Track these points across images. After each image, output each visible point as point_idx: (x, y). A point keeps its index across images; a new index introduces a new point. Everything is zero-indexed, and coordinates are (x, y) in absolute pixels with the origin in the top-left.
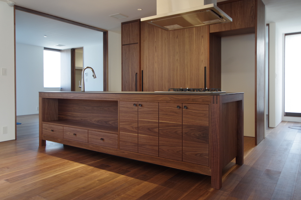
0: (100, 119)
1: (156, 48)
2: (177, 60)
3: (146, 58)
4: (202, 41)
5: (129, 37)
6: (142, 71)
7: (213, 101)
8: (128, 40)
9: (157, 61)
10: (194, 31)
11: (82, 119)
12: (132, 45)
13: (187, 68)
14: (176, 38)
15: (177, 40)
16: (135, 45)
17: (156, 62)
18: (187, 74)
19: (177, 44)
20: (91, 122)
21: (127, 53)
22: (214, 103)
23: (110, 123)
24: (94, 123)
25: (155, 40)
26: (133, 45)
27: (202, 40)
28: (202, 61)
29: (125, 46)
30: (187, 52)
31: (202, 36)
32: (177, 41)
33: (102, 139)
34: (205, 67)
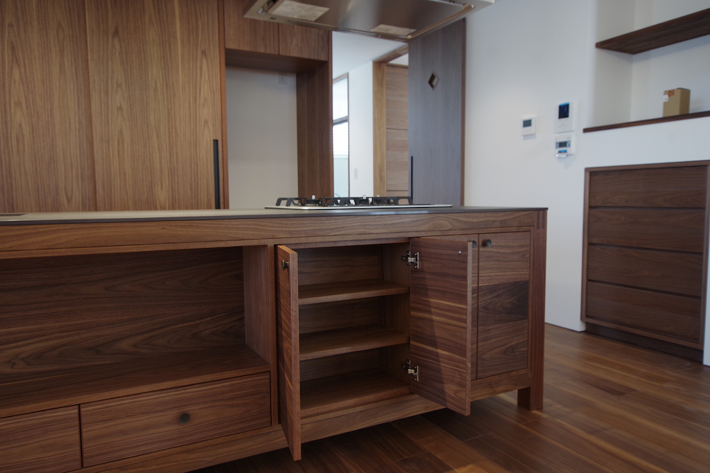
1: (13, 48)
2: (120, 108)
4: (205, 67)
7: (538, 223)
9: (23, 100)
13: (158, 137)
14: (113, 37)
17: (18, 104)
18: (158, 155)
19: (117, 55)
22: (538, 228)
27: (204, 61)
28: (206, 122)
30: (156, 90)
31: (204, 53)
32: (118, 47)
33: (184, 418)
34: (216, 142)
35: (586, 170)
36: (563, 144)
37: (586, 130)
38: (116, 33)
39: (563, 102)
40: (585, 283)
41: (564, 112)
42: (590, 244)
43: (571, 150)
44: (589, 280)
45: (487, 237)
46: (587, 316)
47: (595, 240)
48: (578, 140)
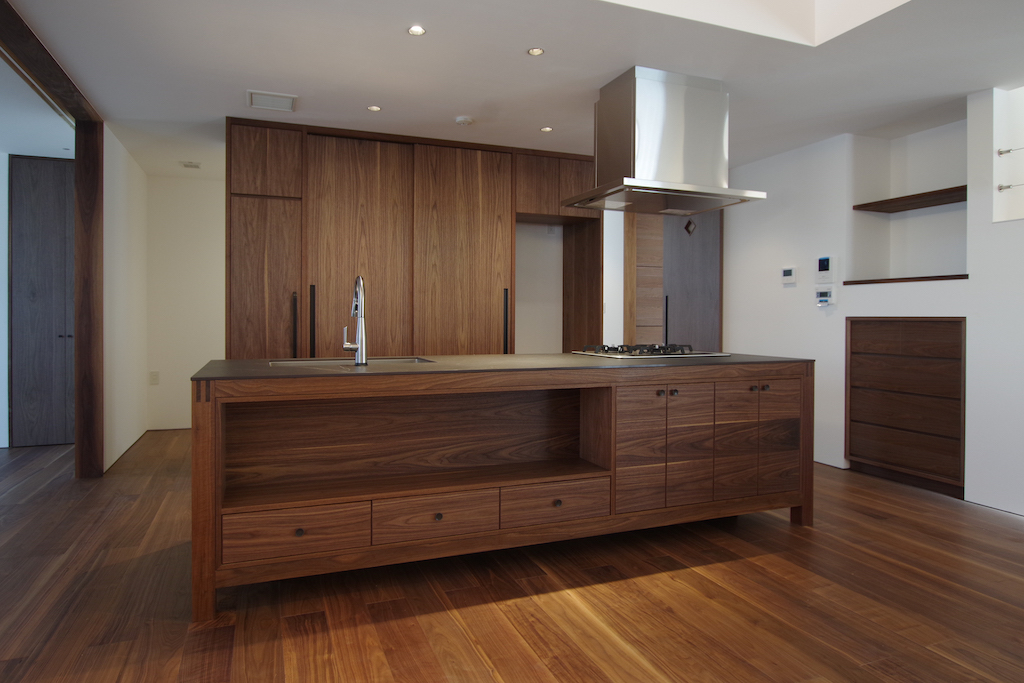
0: (462, 449)
1: (363, 223)
2: (435, 266)
3: (328, 248)
4: (499, 229)
5: (264, 173)
6: (313, 288)
8: (258, 182)
9: (367, 262)
10: (480, 197)
11: (376, 464)
12: (275, 201)
13: (461, 287)
14: (433, 209)
15: (435, 212)
16: (287, 203)
17: (363, 265)
18: (460, 302)
19: (435, 223)
20: (422, 464)
21: (255, 224)
23: (504, 453)
24: (438, 464)
25: (362, 200)
26: (281, 202)
27: (499, 224)
28: (499, 274)
29: (245, 199)
30: (461, 249)
31: (499, 217)
32: (435, 217)
33: (557, 503)
34: (506, 290)
35: (847, 318)
36: (823, 294)
37: (845, 283)
38: (435, 206)
39: (823, 256)
40: (848, 423)
41: (824, 265)
42: (852, 387)
43: (832, 300)
44: (852, 420)
45: (766, 382)
46: (851, 454)
47: (857, 384)
48: (838, 292)
